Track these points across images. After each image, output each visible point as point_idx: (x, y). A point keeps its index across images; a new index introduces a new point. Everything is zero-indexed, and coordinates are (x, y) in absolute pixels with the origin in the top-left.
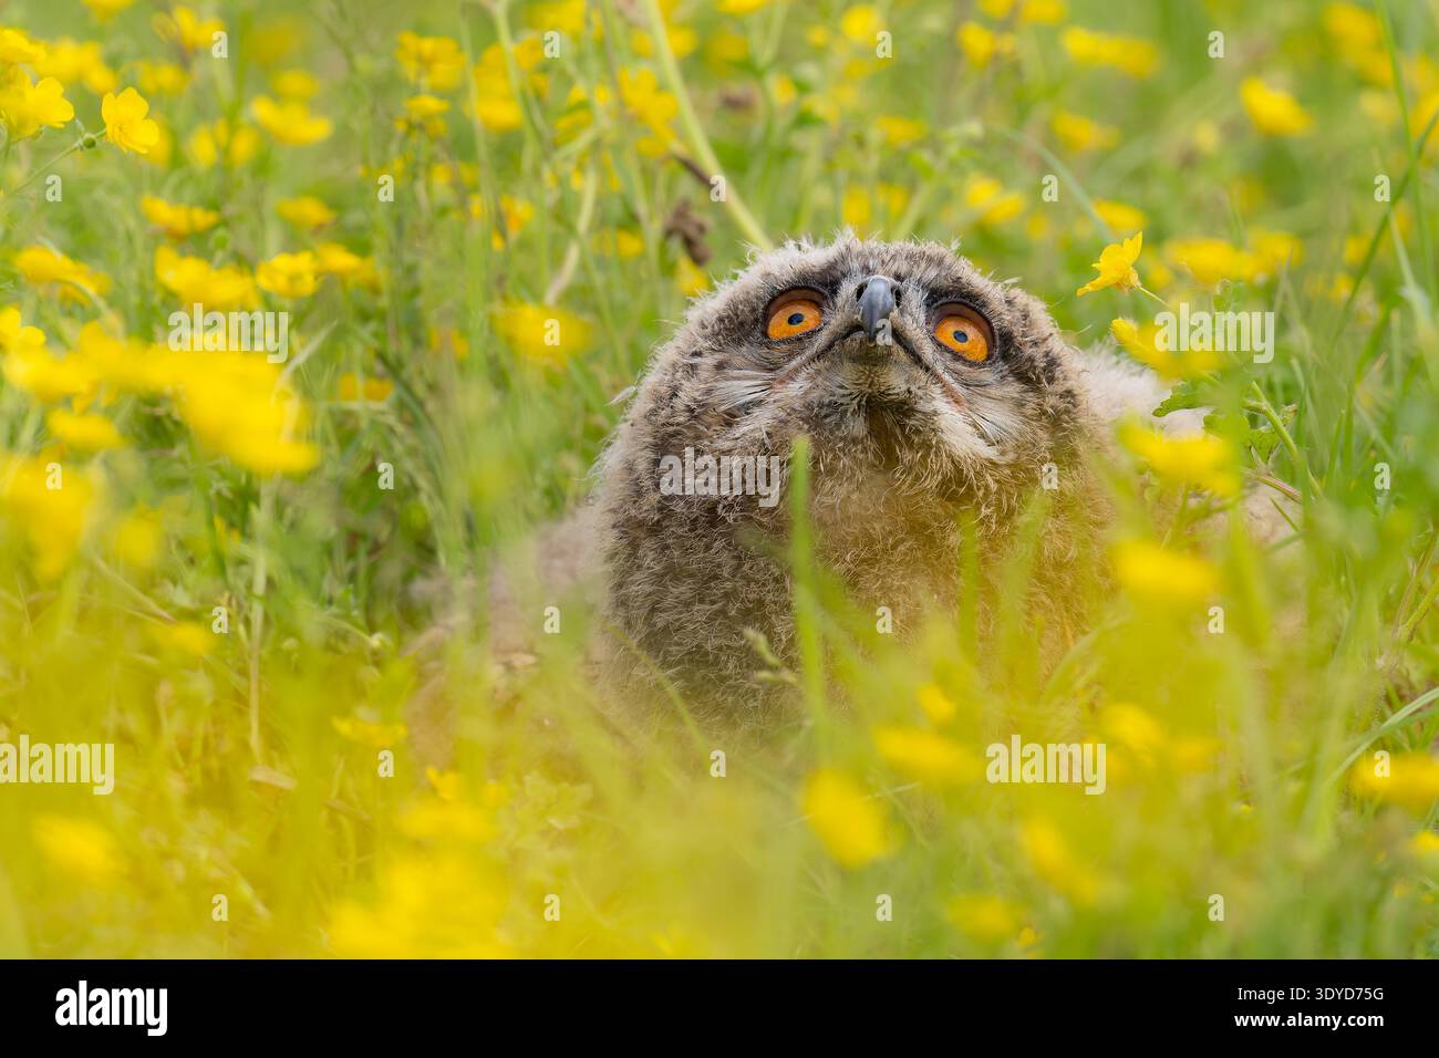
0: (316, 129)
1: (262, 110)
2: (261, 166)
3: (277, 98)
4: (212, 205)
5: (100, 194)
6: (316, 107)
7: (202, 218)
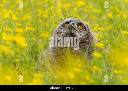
0: (30, 18)
1: (26, 16)
2: (26, 21)
3: (27, 15)
4: (22, 24)
5: (12, 23)
6: (30, 16)
7: (21, 25)
